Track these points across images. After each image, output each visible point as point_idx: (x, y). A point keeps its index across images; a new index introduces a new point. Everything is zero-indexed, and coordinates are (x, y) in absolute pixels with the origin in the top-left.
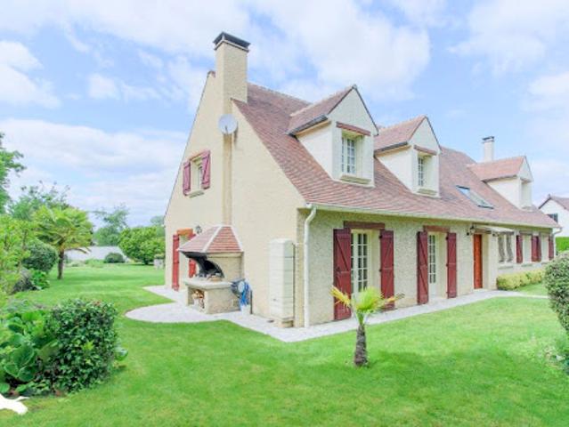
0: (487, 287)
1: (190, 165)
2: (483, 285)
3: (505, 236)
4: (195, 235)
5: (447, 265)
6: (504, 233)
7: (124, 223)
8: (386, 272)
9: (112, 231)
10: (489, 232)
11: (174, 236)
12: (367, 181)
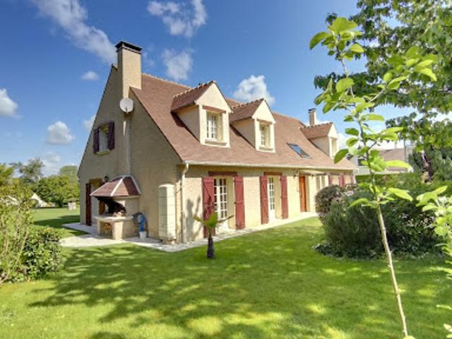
0: (310, 211)
1: (98, 132)
2: (308, 209)
3: (320, 177)
4: (104, 184)
5: (282, 197)
6: (320, 175)
7: (40, 174)
8: (239, 204)
9: (28, 180)
10: (309, 175)
11: (87, 185)
12: (225, 144)
